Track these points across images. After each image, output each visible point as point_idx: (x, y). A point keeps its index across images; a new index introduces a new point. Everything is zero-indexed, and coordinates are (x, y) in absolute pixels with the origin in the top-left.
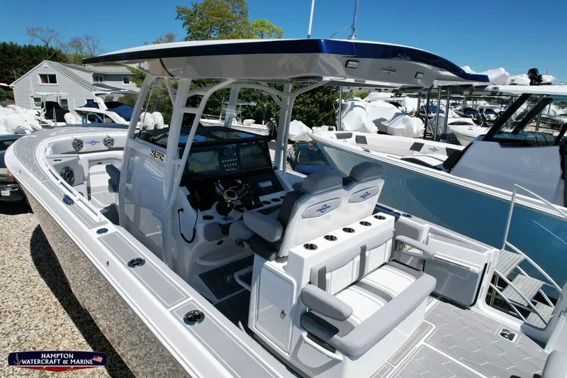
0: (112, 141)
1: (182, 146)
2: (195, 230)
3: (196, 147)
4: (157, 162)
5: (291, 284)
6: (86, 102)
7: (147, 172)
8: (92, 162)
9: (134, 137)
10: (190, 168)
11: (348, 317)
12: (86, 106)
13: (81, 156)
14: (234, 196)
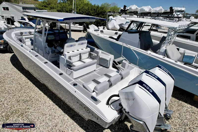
0: (31, 32)
1: (45, 34)
2: (49, 51)
3: (48, 34)
4: (41, 37)
5: (65, 59)
6: (21, 18)
7: (39, 40)
8: (26, 38)
9: (36, 32)
10: (48, 39)
11: (73, 63)
12: (21, 20)
13: (23, 36)
14: (57, 44)
